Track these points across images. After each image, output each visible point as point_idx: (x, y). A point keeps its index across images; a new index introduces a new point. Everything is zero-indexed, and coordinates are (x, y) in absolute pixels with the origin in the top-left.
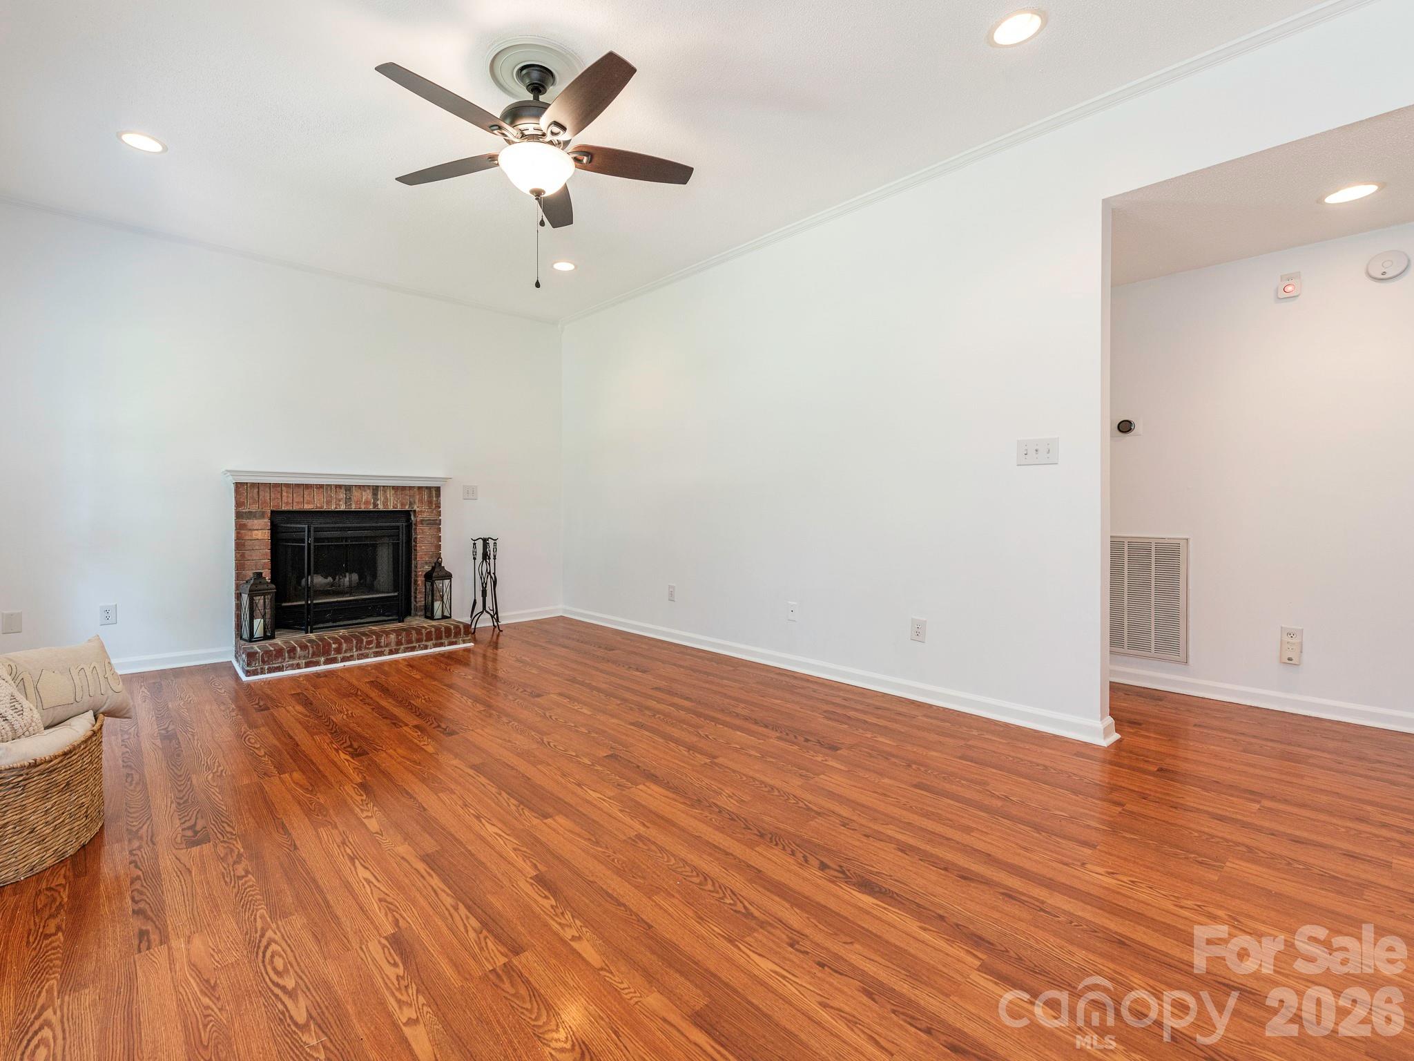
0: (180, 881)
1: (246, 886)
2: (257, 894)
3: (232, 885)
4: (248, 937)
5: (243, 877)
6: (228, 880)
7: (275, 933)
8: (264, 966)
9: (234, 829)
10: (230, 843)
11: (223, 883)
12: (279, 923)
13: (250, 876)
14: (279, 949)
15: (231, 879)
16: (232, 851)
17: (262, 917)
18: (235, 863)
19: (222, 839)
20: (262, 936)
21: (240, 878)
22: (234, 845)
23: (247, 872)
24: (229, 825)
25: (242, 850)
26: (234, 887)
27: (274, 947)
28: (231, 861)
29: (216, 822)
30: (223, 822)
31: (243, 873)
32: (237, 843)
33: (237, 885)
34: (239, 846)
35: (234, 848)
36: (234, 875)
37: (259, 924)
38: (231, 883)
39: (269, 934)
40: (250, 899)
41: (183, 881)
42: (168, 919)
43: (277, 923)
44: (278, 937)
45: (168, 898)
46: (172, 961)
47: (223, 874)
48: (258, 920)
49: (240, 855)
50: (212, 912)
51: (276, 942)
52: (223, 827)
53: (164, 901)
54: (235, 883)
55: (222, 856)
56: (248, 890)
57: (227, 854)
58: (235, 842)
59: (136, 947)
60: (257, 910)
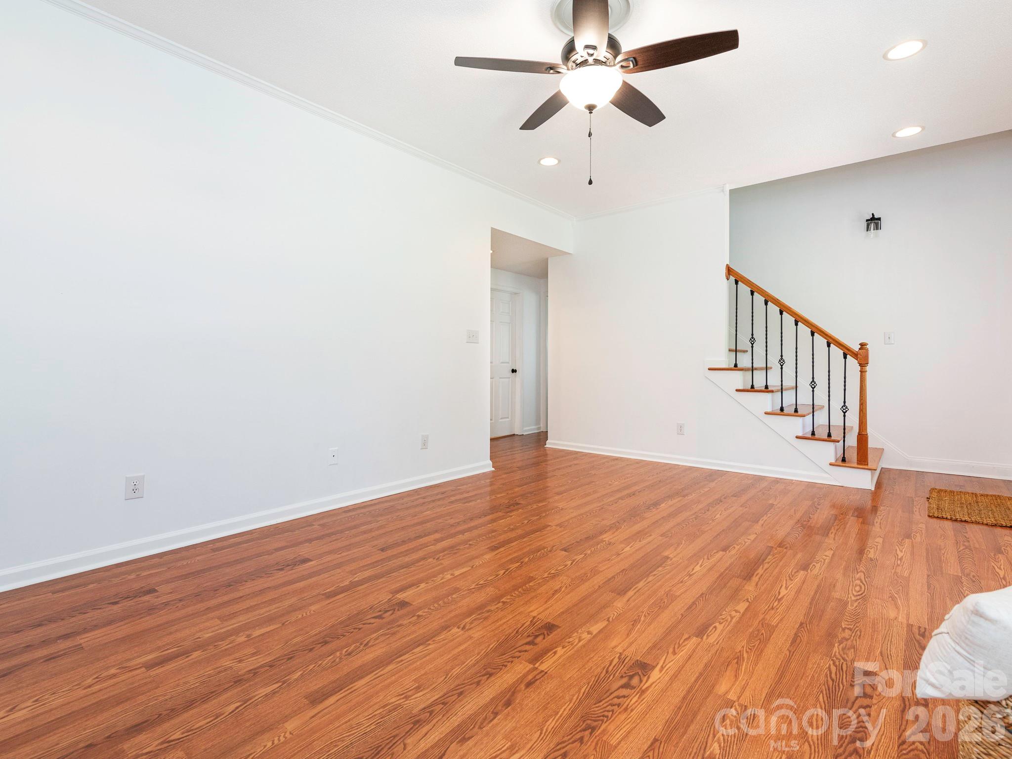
0: (890, 651)
1: (850, 623)
2: (847, 616)
3: (857, 629)
4: (865, 603)
5: (848, 629)
6: (858, 632)
7: (851, 597)
8: (864, 591)
9: (830, 665)
10: (841, 656)
11: (863, 633)
12: (846, 599)
13: (843, 627)
14: (853, 592)
15: (856, 632)
16: (843, 649)
17: (852, 605)
18: (847, 640)
19: (845, 663)
20: (857, 600)
21: (850, 629)
22: (839, 653)
23: (844, 630)
24: (831, 673)
25: (836, 645)
26: (857, 627)
27: (855, 594)
28: (849, 642)
29: (839, 684)
30: (833, 680)
31: (846, 630)
32: (836, 652)
33: (855, 627)
34: (836, 649)
35: (840, 649)
36: (853, 633)
37: (856, 604)
38: (857, 630)
39: (853, 598)
40: (852, 616)
41: (889, 650)
42: (905, 634)
43: (847, 599)
44: (851, 595)
45: (902, 645)
46: (908, 615)
47: (859, 638)
48: (855, 606)
49: (840, 643)
50: (877, 623)
51: (853, 594)
52: (836, 675)
53: (905, 645)
54: (856, 628)
55: (853, 650)
56: (850, 621)
57: (849, 649)
58: (837, 654)
59: (927, 631)
60: (852, 610)
